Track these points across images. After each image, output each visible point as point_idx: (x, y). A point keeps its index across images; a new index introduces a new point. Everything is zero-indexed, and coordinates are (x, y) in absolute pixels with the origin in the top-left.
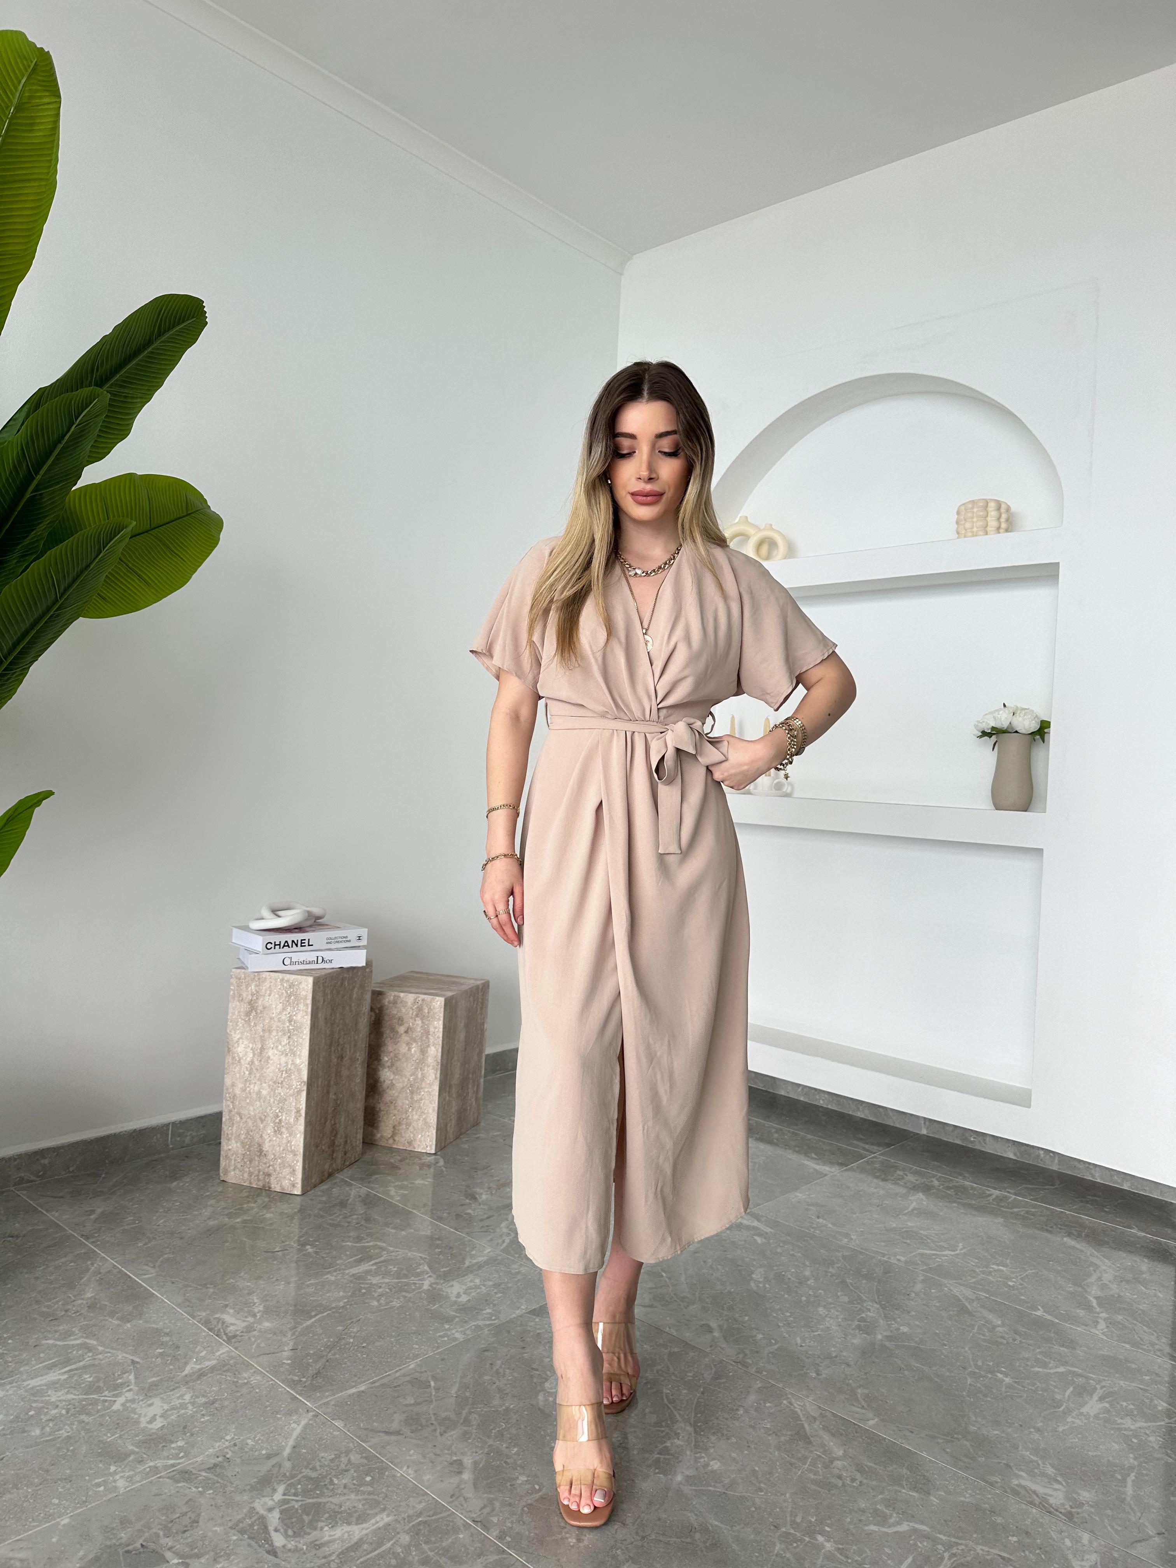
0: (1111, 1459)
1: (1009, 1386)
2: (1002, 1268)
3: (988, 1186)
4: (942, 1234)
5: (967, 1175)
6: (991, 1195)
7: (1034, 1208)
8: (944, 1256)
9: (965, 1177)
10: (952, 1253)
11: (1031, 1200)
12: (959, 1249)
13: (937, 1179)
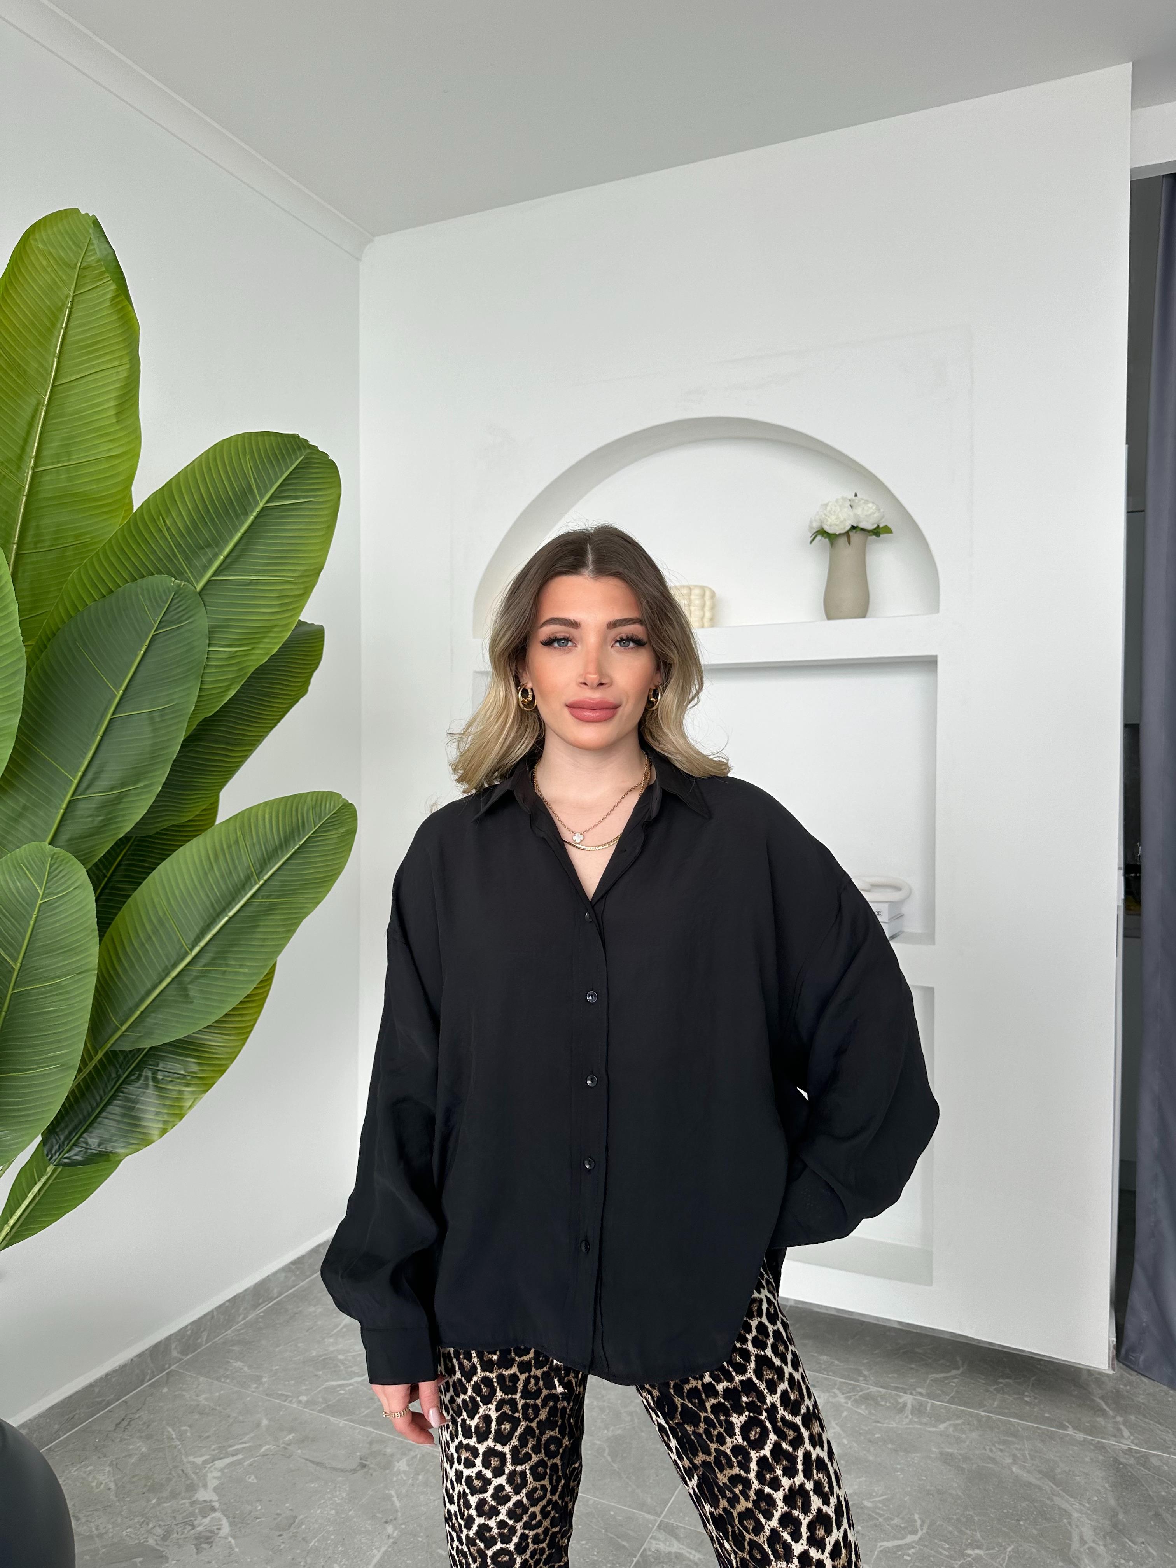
2: (977, 1551)
3: (896, 1389)
4: (888, 1500)
5: (866, 1373)
6: (905, 1405)
7: (958, 1417)
8: (910, 1546)
9: (865, 1376)
10: (915, 1538)
11: (947, 1402)
12: (918, 1526)
13: (838, 1389)
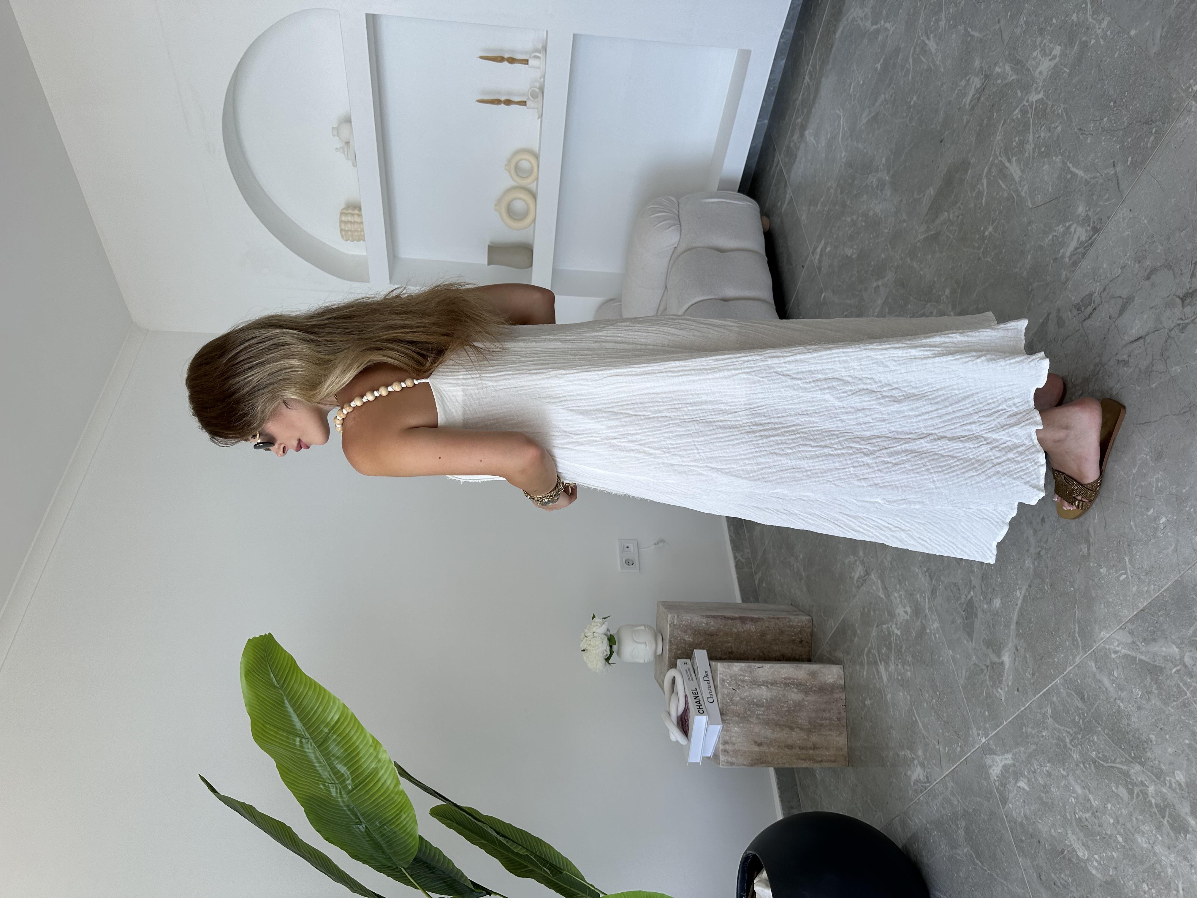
0: (1055, 176)
1: (996, 229)
